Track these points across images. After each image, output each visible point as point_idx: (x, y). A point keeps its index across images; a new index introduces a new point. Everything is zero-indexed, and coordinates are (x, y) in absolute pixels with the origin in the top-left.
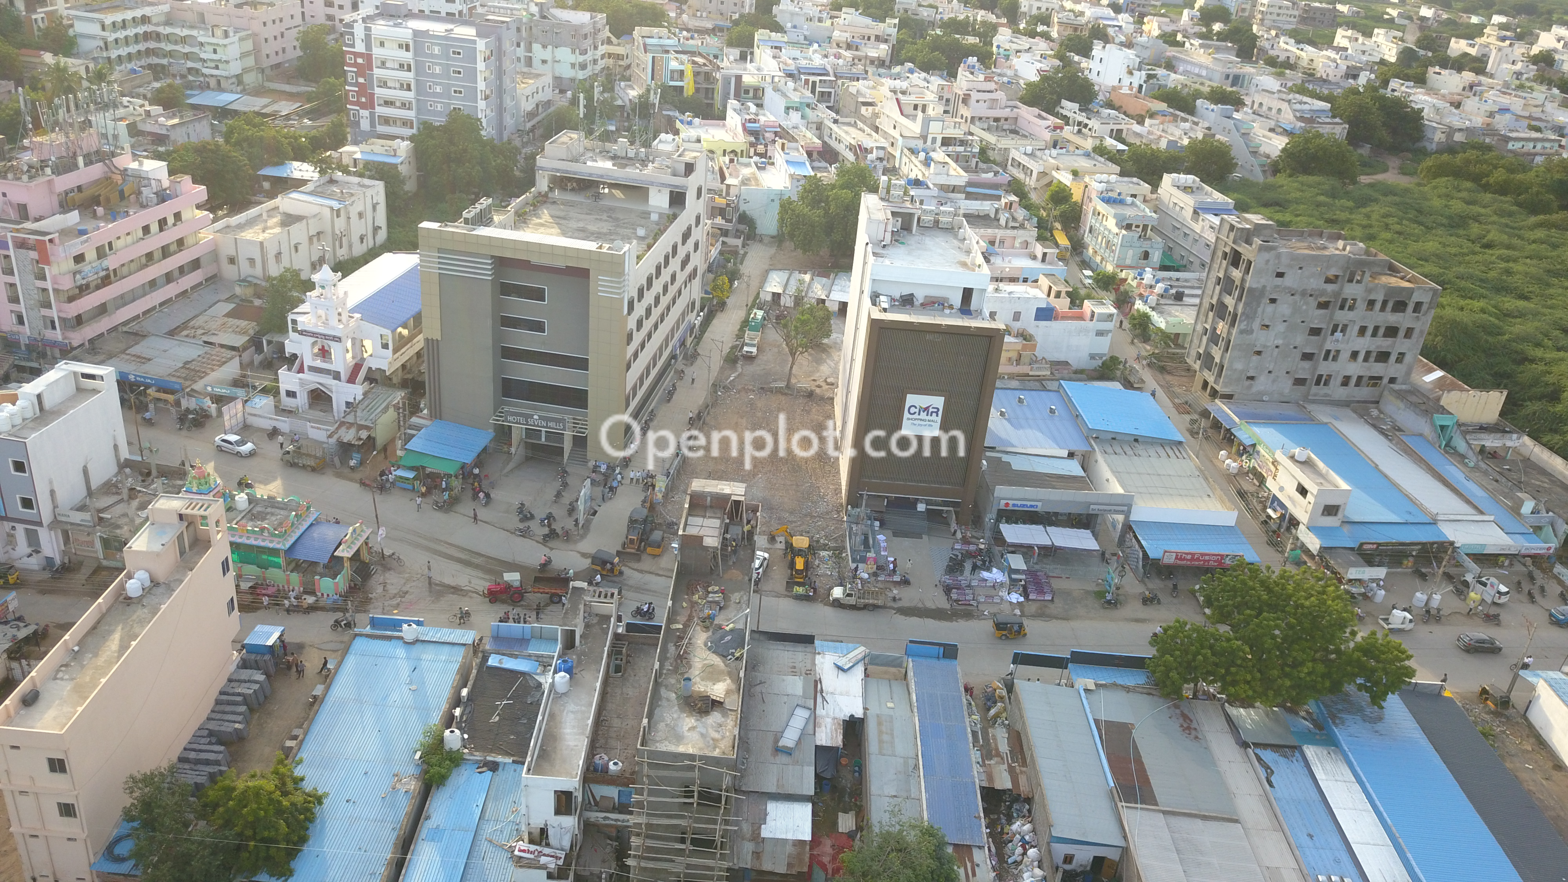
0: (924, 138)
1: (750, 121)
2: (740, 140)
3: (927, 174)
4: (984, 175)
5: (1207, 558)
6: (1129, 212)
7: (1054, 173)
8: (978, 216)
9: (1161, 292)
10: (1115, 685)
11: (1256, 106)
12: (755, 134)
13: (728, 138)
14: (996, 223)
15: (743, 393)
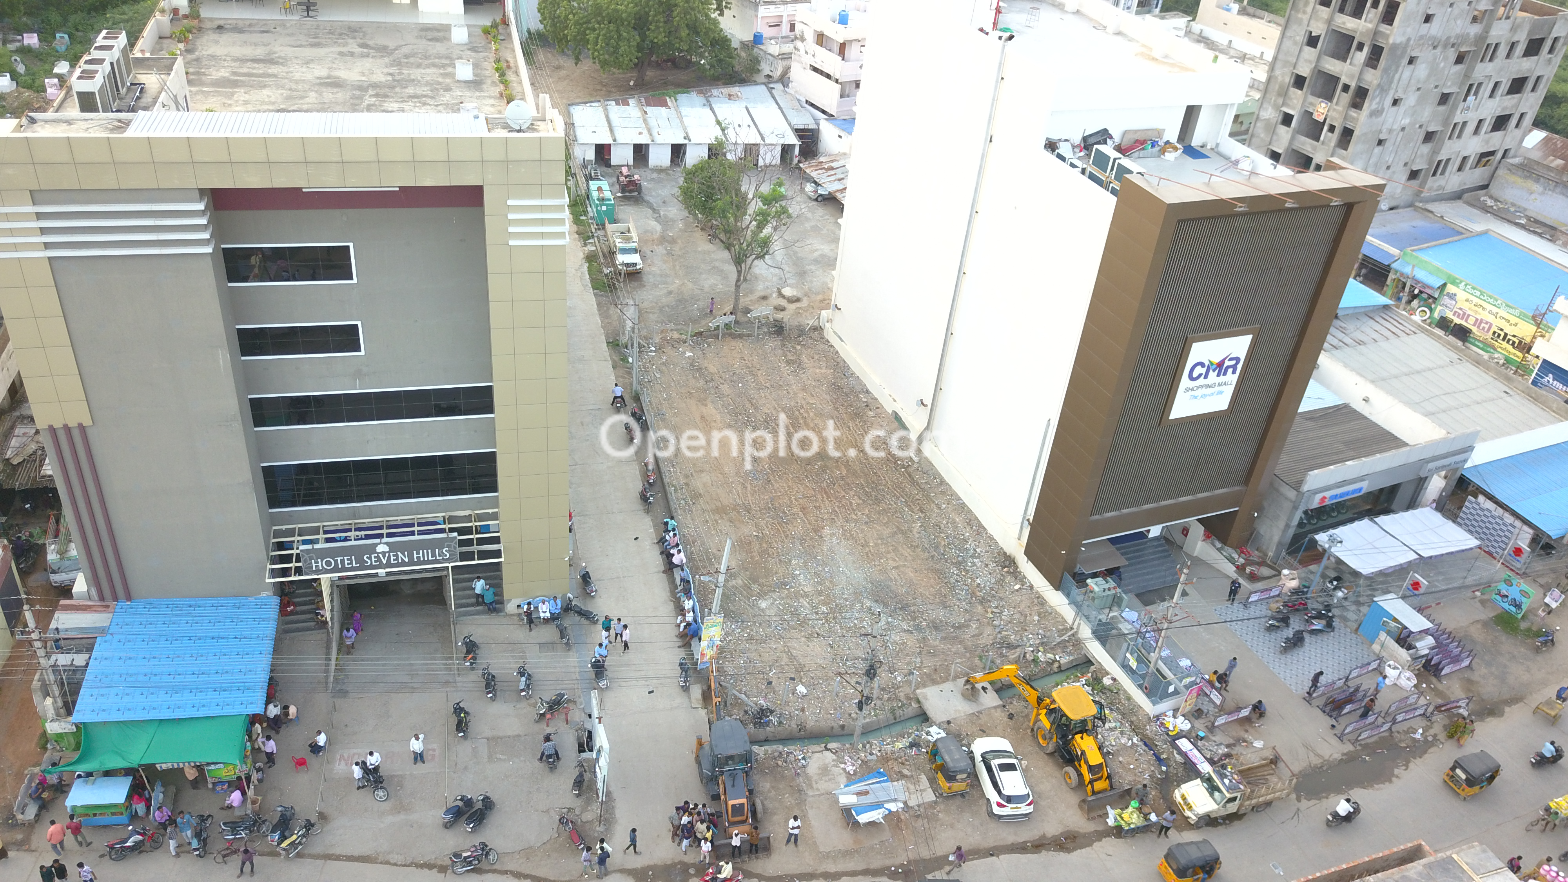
15: (668, 349)
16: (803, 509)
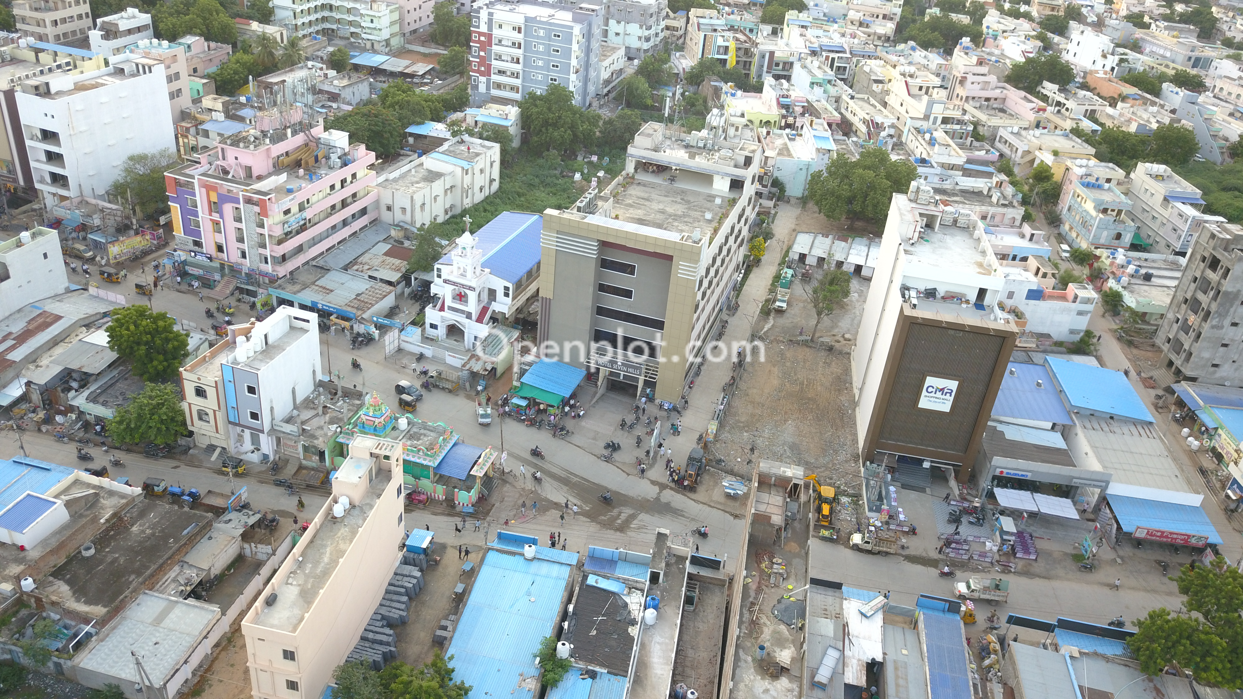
0: (926, 117)
1: (783, 97)
2: (774, 113)
3: (931, 153)
4: (977, 153)
5: (1175, 536)
6: (1106, 197)
7: (1037, 153)
8: (973, 192)
9: (1132, 272)
10: (1096, 654)
11: (1217, 90)
12: (787, 107)
13: (764, 110)
14: (988, 200)
15: (775, 344)
16: (786, 413)
